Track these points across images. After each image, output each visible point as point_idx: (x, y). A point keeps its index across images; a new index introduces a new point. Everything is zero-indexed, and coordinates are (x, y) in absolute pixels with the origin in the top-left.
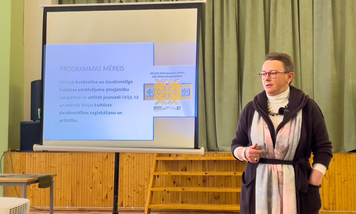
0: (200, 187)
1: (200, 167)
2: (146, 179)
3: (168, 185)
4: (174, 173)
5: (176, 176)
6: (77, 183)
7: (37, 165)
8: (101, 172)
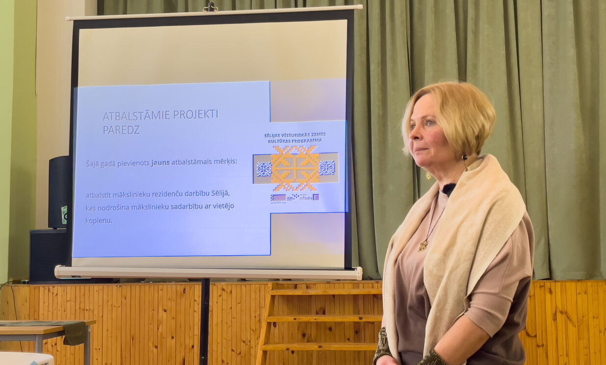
0: (350, 342)
1: (349, 306)
2: (253, 330)
3: (292, 340)
4: (304, 318)
5: (306, 323)
6: (132, 339)
7: (59, 307)
8: (173, 318)
